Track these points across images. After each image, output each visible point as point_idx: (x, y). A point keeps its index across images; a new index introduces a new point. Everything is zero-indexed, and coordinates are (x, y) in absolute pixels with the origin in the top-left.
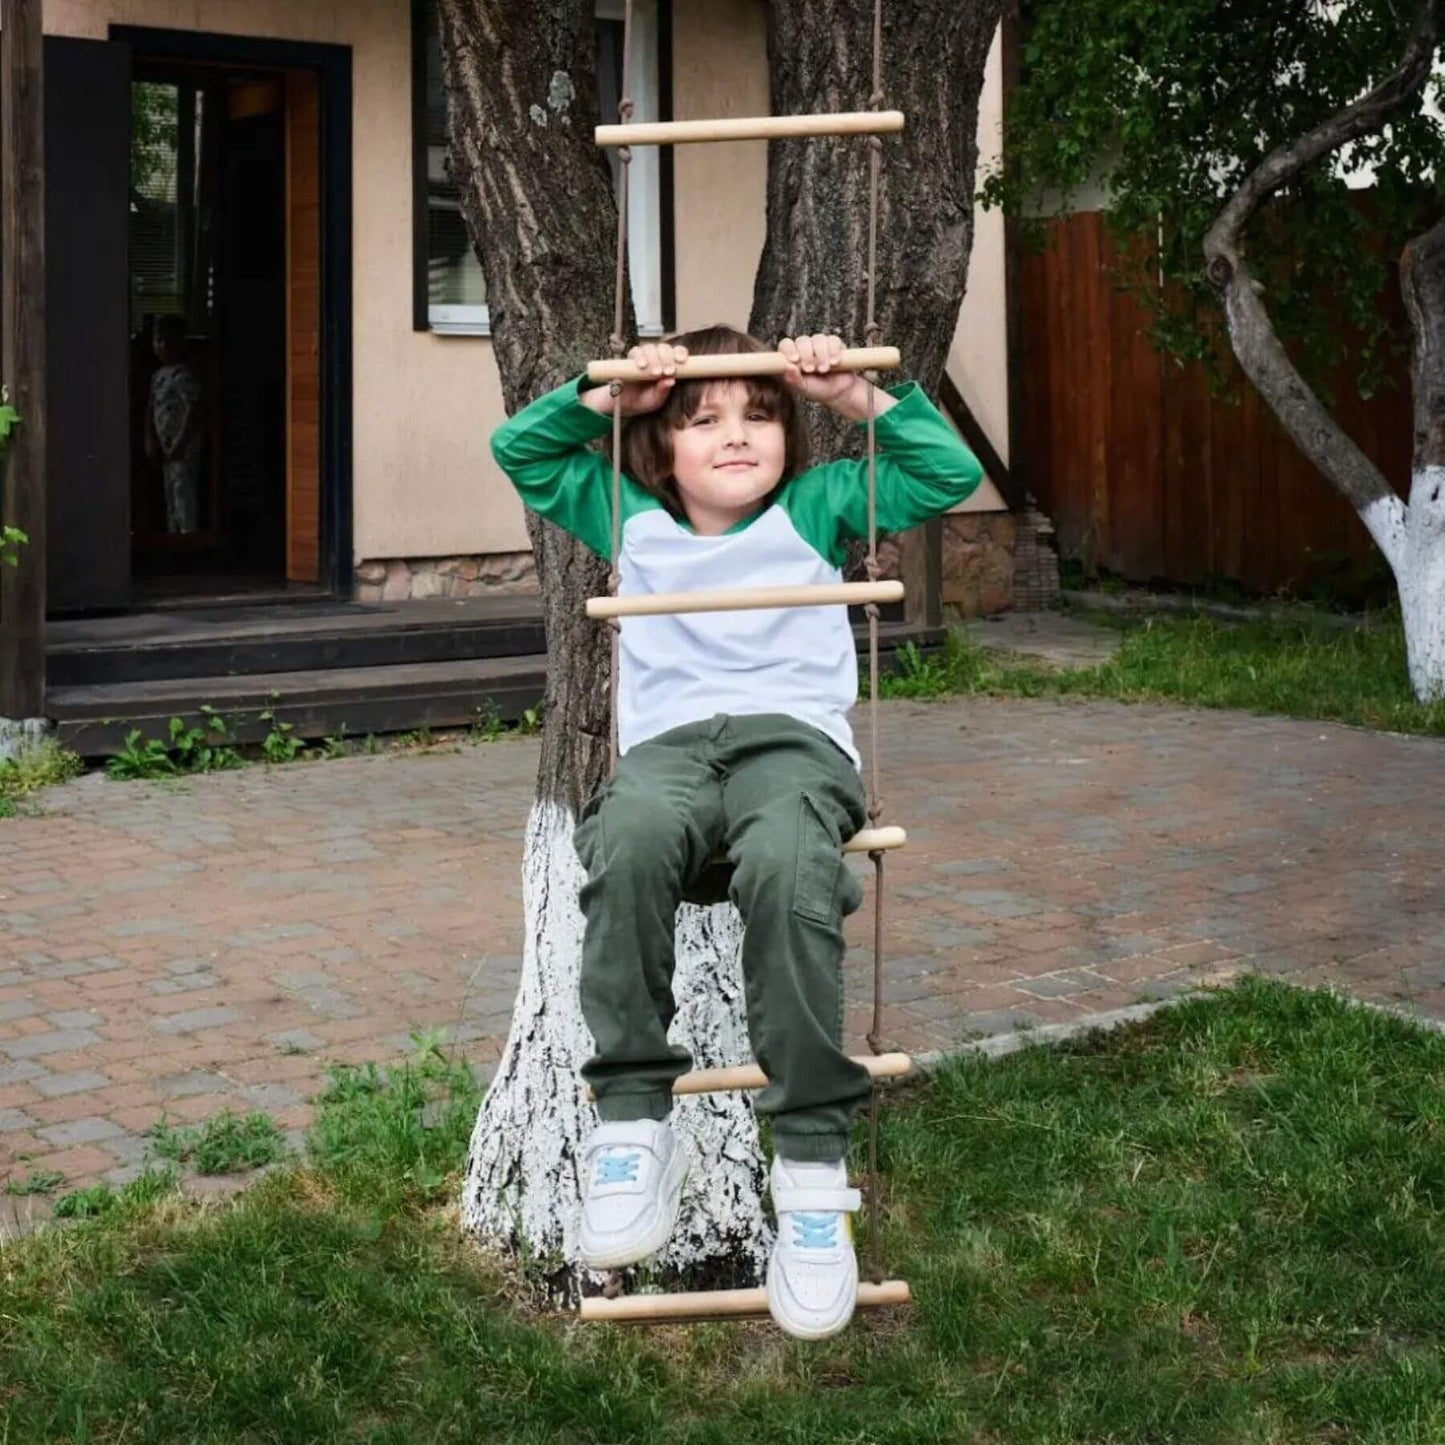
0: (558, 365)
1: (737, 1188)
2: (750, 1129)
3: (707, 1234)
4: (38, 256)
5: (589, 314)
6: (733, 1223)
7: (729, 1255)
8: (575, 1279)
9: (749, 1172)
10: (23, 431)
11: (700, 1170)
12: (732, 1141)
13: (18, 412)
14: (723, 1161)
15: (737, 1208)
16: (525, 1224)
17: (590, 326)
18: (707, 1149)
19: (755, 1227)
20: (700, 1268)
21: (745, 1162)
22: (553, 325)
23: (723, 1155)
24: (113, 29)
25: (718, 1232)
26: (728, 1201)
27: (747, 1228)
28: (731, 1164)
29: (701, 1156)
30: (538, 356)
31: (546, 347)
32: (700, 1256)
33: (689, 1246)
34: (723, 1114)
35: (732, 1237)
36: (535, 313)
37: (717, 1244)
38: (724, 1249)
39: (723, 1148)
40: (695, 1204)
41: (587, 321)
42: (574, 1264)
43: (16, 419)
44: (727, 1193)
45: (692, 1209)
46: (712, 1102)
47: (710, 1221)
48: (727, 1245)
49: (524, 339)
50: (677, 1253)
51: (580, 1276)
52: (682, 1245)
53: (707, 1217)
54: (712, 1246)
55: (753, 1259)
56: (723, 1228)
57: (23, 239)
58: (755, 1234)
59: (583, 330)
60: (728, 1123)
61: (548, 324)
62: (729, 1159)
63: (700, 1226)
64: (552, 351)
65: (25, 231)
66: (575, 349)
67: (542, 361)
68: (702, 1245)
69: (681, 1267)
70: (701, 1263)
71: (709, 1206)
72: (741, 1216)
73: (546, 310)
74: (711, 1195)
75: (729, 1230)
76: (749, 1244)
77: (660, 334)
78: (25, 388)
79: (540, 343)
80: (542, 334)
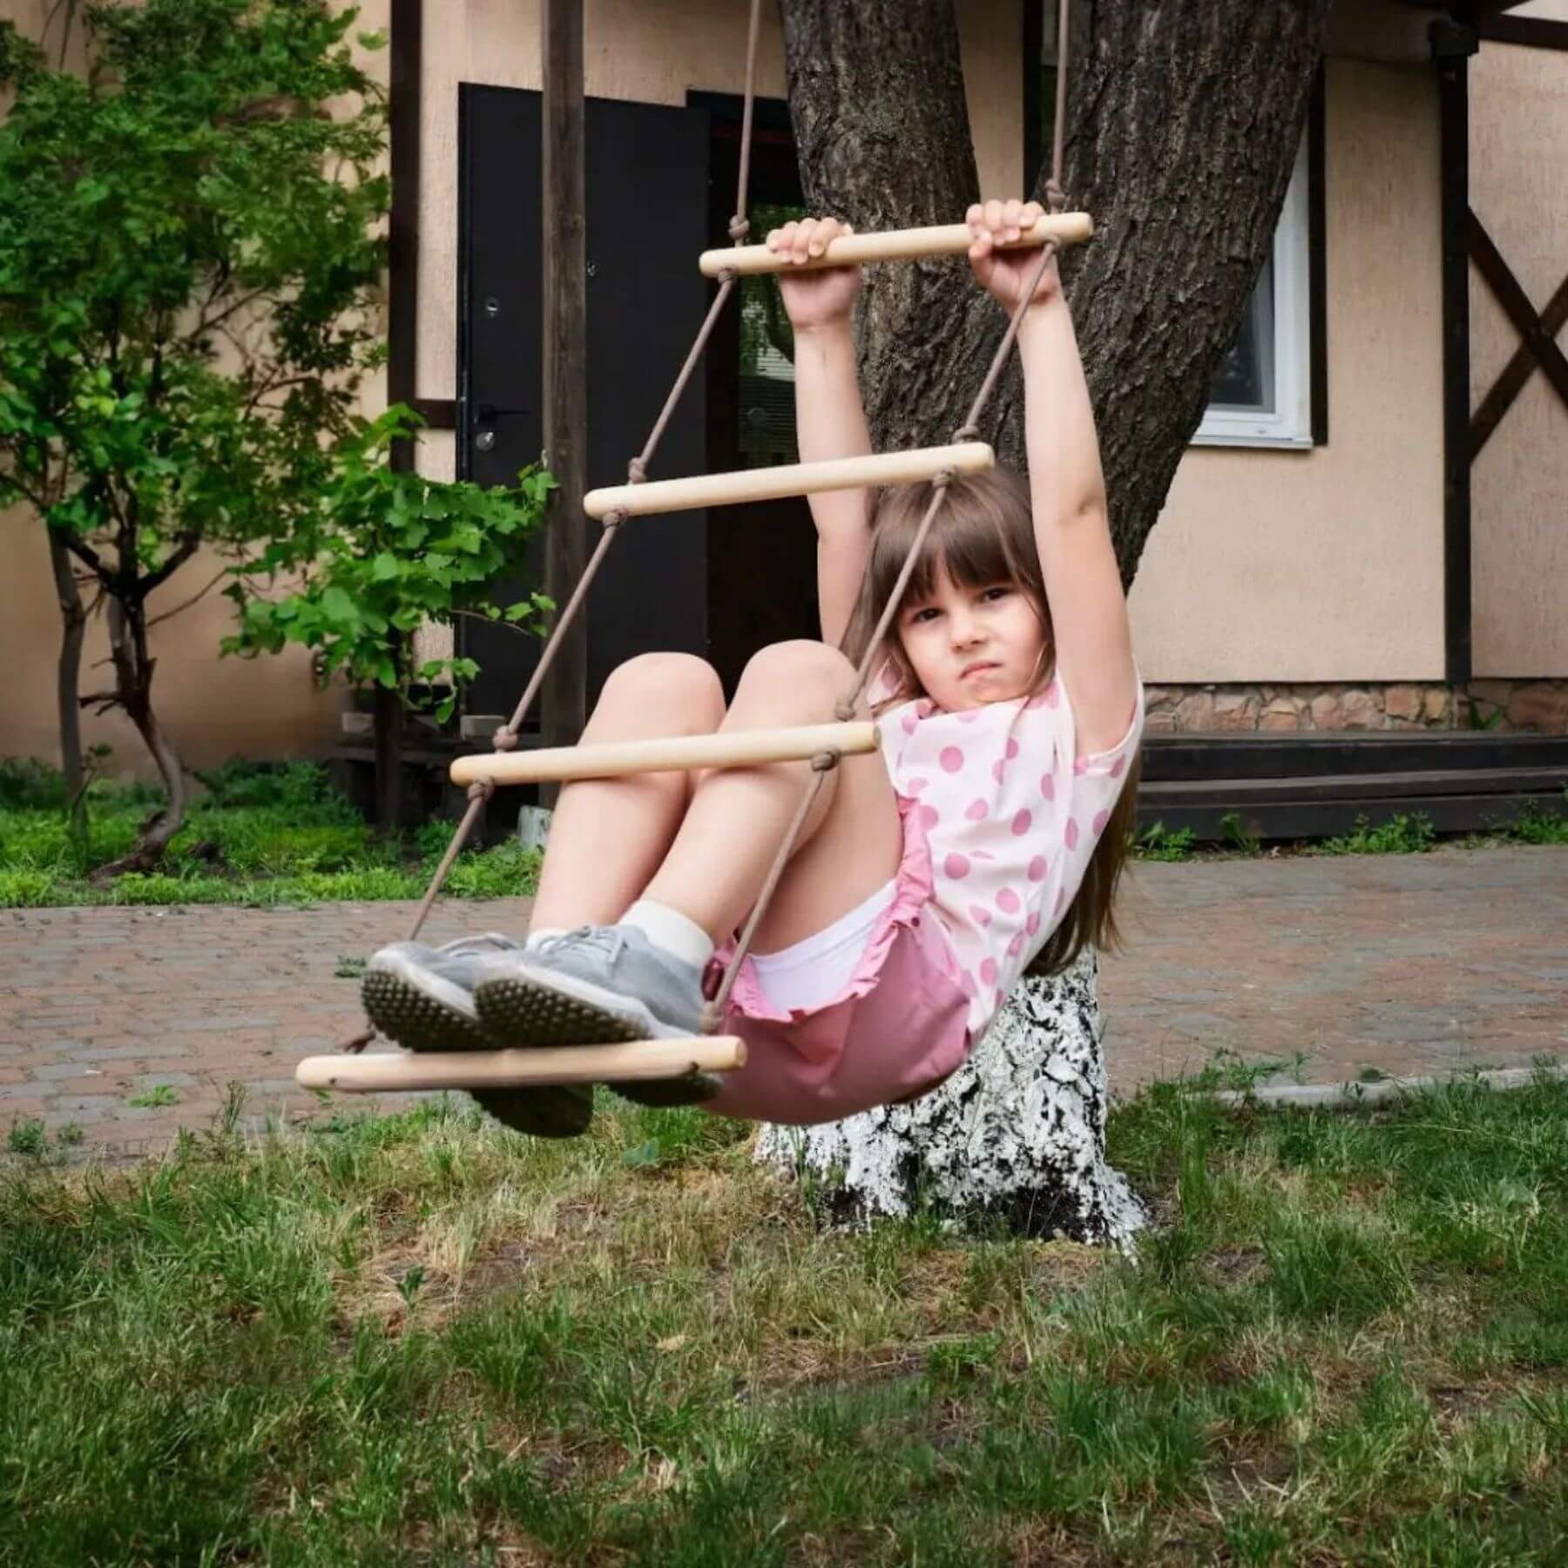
0: (853, 127)
1: (1060, 1113)
2: (1081, 1047)
3: (1017, 1161)
4: (578, 310)
5: (893, 70)
6: (1050, 1150)
7: (1046, 1188)
8: (864, 1208)
9: (1080, 1100)
10: (562, 498)
11: (1008, 1082)
12: (1056, 1058)
13: (556, 478)
14: (1043, 1078)
15: (1057, 1135)
16: (813, 1146)
17: (894, 83)
18: (1018, 1060)
19: (1081, 1161)
20: (1011, 1202)
21: (1073, 1084)
22: (849, 81)
23: (1043, 1072)
24: (693, 96)
25: (1031, 1159)
26: (1046, 1126)
27: (1070, 1159)
28: (1054, 1085)
29: (1010, 1068)
30: (832, 119)
31: (842, 109)
32: (1009, 1186)
33: (994, 1172)
34: (1045, 1025)
35: (1047, 1166)
36: (828, 68)
37: (1030, 1173)
38: (1038, 1181)
39: (1044, 1064)
40: (1005, 1125)
41: (891, 77)
42: (862, 1190)
43: (553, 486)
44: (1045, 1115)
45: (1000, 1130)
46: (1030, 1008)
47: (1020, 1146)
48: (1041, 1176)
49: (817, 100)
50: (981, 1181)
51: (869, 1204)
52: (986, 1171)
53: (1018, 1140)
54: (1021, 1175)
55: (1078, 1197)
56: (1037, 1154)
57: (563, 291)
58: (1081, 1169)
59: (885, 87)
60: (1051, 1036)
61: (844, 82)
62: (1051, 1078)
63: (1009, 1150)
64: (847, 112)
65: (565, 283)
66: (874, 108)
67: (836, 125)
68: (1011, 1173)
69: (987, 1199)
70: (1010, 1195)
71: (1019, 1127)
72: (1061, 1144)
73: (841, 63)
74: (1024, 1115)
75: (1045, 1159)
76: (1073, 1180)
77: (1309, 446)
78: (563, 452)
79: (835, 102)
80: (836, 93)
